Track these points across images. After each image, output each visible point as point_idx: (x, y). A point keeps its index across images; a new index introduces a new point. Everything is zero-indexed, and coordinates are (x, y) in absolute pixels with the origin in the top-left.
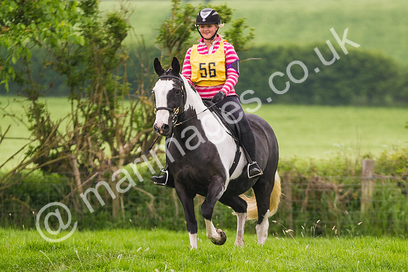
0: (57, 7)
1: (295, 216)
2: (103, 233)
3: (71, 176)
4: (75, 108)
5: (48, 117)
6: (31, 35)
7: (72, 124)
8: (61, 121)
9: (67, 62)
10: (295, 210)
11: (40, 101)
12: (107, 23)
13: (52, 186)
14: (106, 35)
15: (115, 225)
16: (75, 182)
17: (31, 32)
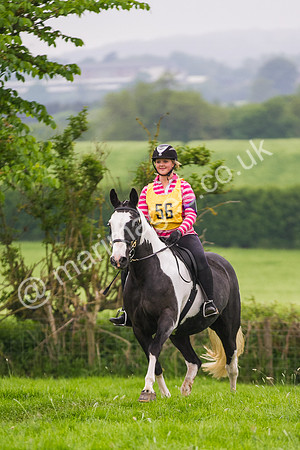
0: (32, 149)
1: (275, 363)
2: (78, 380)
3: (46, 323)
4: (50, 253)
5: (22, 262)
6: (4, 178)
7: (46, 268)
8: (35, 265)
9: (42, 205)
10: (275, 356)
11: (14, 245)
12: (82, 166)
13: (26, 333)
14: (81, 178)
15: (91, 372)
16: (50, 329)
17: (5, 175)
